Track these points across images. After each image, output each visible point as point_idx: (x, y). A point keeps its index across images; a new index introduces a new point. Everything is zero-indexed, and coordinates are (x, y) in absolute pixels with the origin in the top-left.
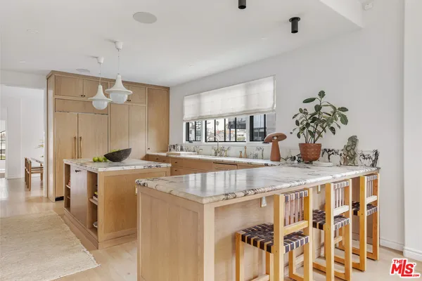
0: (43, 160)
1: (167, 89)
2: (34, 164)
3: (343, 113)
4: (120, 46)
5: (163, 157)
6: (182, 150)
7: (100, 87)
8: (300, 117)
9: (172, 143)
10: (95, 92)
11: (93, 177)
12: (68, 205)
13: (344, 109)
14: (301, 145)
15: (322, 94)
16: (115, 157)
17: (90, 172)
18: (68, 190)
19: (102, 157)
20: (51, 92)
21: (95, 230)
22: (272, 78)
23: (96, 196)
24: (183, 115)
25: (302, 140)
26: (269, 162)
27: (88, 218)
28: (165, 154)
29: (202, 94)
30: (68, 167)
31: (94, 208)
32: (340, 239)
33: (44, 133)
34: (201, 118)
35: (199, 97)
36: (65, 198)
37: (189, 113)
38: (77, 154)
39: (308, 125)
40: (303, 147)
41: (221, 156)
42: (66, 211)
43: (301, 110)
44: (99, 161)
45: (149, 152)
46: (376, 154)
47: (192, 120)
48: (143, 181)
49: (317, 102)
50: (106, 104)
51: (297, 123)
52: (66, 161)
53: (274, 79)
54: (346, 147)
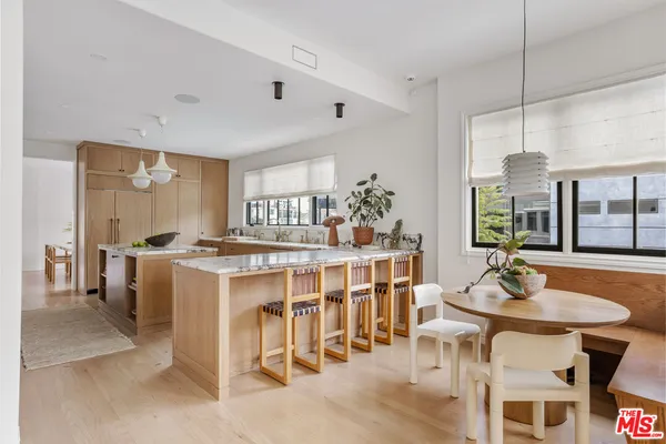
0: (71, 247)
1: (226, 162)
2: (60, 253)
3: (389, 197)
4: (164, 121)
5: (218, 242)
6: (241, 234)
7: (142, 164)
8: (352, 200)
9: (230, 226)
10: (136, 168)
11: (132, 261)
12: (103, 297)
13: (391, 193)
14: (354, 228)
15: (374, 177)
16: (157, 241)
17: (128, 257)
18: (103, 280)
19: (142, 242)
20: (82, 165)
21: (134, 317)
22: (332, 156)
23: (135, 282)
24: (243, 193)
25: (356, 223)
26: (327, 247)
27: (126, 306)
28: (220, 239)
29: (265, 170)
30: (103, 253)
31: (132, 294)
32: (381, 319)
33: (73, 213)
34: (263, 198)
35: (260, 173)
36: (99, 291)
37: (250, 192)
38: (114, 238)
39: (359, 208)
40: (356, 231)
41: (283, 241)
42: (100, 303)
43: (353, 193)
44: (139, 245)
45: (203, 238)
46: (420, 238)
47: (254, 200)
48: (176, 261)
49: (368, 185)
50: (148, 182)
51: (350, 206)
52: (100, 247)
53: (335, 159)
54: (393, 230)
